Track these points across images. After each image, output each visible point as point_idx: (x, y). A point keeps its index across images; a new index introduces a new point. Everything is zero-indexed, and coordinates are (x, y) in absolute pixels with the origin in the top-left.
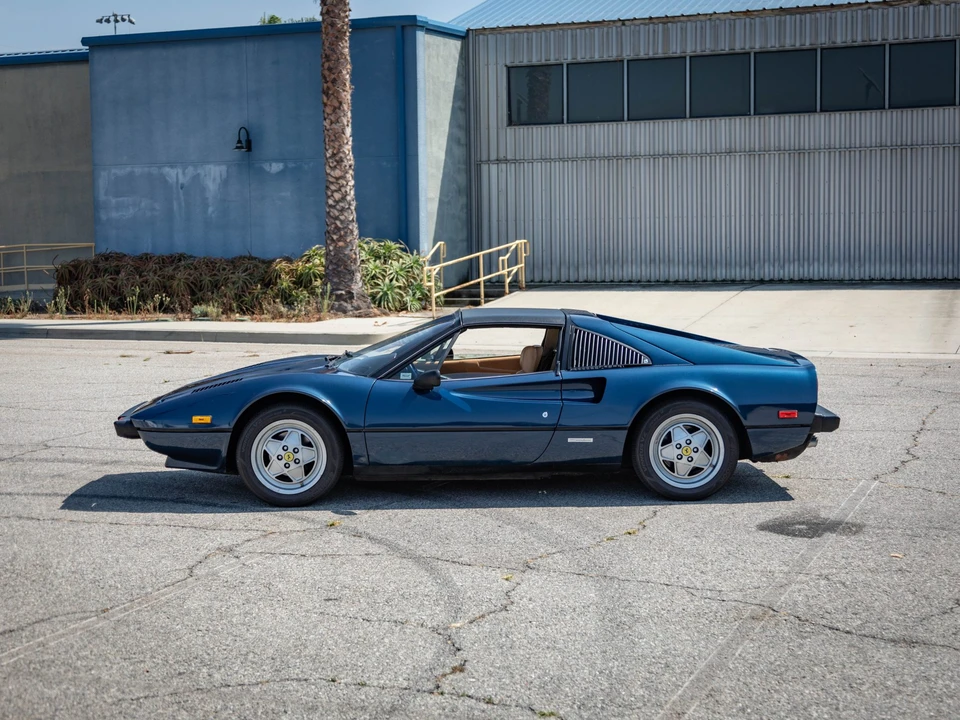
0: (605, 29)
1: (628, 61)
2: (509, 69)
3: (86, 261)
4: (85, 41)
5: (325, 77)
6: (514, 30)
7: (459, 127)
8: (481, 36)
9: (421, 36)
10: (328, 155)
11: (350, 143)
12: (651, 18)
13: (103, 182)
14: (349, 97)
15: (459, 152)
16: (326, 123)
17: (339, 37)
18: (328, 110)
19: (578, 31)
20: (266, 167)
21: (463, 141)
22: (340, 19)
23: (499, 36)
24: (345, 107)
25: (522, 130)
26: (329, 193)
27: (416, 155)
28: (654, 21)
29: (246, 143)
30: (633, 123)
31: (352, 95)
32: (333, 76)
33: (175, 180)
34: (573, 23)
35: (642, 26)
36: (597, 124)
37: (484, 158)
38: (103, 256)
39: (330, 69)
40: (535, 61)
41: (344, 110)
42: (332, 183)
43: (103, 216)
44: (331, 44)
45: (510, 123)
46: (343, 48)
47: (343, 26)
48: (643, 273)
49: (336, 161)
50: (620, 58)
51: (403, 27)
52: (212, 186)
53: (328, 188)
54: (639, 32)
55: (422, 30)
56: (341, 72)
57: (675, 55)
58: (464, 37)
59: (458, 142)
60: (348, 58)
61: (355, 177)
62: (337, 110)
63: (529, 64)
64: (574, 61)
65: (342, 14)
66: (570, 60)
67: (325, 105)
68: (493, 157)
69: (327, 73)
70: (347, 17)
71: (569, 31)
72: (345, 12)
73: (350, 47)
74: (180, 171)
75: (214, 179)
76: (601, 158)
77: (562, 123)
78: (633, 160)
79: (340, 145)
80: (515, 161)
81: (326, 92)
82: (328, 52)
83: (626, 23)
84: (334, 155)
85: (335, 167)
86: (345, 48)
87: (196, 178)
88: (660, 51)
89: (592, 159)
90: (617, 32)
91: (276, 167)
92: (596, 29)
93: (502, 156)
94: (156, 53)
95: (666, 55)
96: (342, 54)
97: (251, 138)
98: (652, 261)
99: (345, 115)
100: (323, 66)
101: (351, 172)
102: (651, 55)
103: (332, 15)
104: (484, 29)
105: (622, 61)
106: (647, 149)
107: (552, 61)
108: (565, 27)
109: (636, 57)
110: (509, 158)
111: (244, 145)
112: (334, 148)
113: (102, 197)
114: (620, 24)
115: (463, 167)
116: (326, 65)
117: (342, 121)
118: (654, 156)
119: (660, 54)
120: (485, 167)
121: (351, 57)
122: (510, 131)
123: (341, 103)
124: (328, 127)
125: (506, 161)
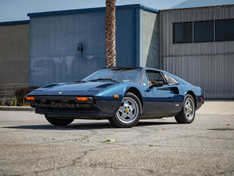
0: (207, 10)
1: (216, 21)
2: (174, 24)
3: (25, 89)
4: (29, 15)
5: (106, 24)
6: (175, 10)
7: (156, 44)
8: (164, 13)
9: (142, 11)
10: (107, 51)
11: (115, 46)
12: (223, 6)
13: (33, 62)
14: (115, 31)
15: (155, 53)
16: (107, 40)
17: (112, 10)
18: (107, 35)
19: (198, 10)
20: (88, 57)
21: (157, 49)
22: (112, 4)
23: (170, 12)
24: (113, 34)
25: (178, 45)
26: (107, 64)
27: (139, 52)
28: (225, 6)
29: (81, 49)
30: (217, 42)
31: (116, 30)
32: (109, 23)
33: (57, 62)
34: (196, 8)
35: (220, 8)
36: (204, 43)
37: (165, 55)
38: (31, 87)
39: (108, 21)
40: (183, 21)
41: (113, 35)
42: (108, 60)
43: (32, 74)
44: (109, 12)
45: (174, 42)
46: (113, 14)
47: (113, 6)
48: (221, 96)
49: (109, 52)
50: (212, 20)
51: (135, 8)
52: (69, 64)
53: (106, 62)
54: (219, 10)
55: (142, 9)
56: (112, 22)
57: (232, 18)
58: (158, 13)
59: (155, 49)
60: (115, 17)
61: (116, 58)
62: (110, 35)
63: (181, 22)
64: (196, 21)
65: (113, 2)
66: (195, 20)
67: (106, 33)
68: (168, 55)
69: (107, 22)
70: (115, 3)
71: (195, 11)
72: (114, 1)
73: (116, 14)
74: (58, 59)
75: (70, 61)
76: (205, 55)
77: (192, 42)
78: (217, 55)
79: (111, 47)
80: (175, 56)
81: (107, 29)
82: (108, 15)
83: (215, 7)
84: (109, 50)
85: (109, 55)
86: (114, 14)
87: (64, 61)
88: (227, 17)
89: (202, 55)
90: (212, 11)
91: (91, 57)
92: (204, 10)
93: (171, 54)
94: (52, 18)
95: (229, 18)
96: (113, 16)
97: (83, 47)
98: (224, 91)
99: (113, 37)
100: (106, 20)
101: (115, 56)
102: (223, 18)
103: (109, 3)
104: (165, 10)
105: (213, 21)
106: (222, 51)
107: (189, 21)
108: (193, 9)
109: (218, 19)
110: (173, 54)
111: (80, 49)
112: (109, 48)
113: (32, 68)
114: (212, 8)
115: (157, 58)
116: (107, 20)
117: (112, 39)
118: (225, 54)
119: (227, 18)
120: (164, 58)
121: (116, 17)
122: (174, 45)
123: (112, 33)
124: (107, 41)
125: (172, 56)
